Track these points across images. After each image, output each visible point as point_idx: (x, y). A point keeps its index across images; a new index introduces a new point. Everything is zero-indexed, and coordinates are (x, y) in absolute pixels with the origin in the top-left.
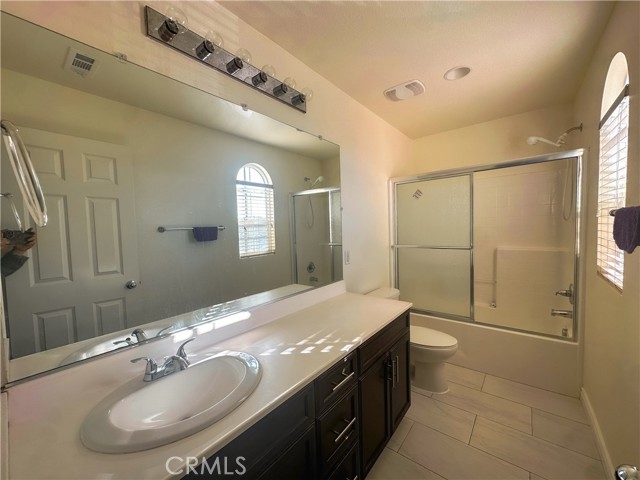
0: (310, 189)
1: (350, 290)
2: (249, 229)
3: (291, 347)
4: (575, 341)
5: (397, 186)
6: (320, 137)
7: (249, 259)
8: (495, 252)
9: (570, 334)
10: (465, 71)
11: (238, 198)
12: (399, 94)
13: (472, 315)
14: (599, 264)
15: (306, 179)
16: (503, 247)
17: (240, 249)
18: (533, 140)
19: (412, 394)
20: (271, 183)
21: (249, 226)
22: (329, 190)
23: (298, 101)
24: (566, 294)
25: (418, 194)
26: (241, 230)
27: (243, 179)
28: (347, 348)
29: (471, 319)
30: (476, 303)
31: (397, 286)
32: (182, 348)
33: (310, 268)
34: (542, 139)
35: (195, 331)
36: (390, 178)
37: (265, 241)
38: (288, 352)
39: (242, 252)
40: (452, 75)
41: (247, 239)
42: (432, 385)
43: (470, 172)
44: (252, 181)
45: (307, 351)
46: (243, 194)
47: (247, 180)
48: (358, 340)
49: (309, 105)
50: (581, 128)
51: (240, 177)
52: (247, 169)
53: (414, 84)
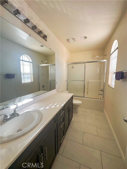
0: (43, 64)
1: (58, 91)
2: (24, 75)
3: (48, 106)
4: (103, 100)
5: (68, 65)
6: (50, 49)
7: (25, 84)
8: (88, 81)
9: (102, 98)
10: (86, 38)
11: (21, 65)
12: (70, 41)
13: (84, 96)
14: (109, 84)
15: (42, 61)
16: (90, 81)
17: (22, 81)
18: (97, 57)
19: (73, 115)
20: (31, 61)
21: (25, 74)
22: (49, 65)
23: (45, 37)
24: (101, 90)
25: (73, 67)
26: (22, 75)
27: (22, 59)
28: (63, 105)
29: (84, 97)
30: (85, 94)
31: (67, 90)
32: (15, 110)
33: (43, 86)
34: (99, 57)
35: (17, 105)
36: (66, 63)
37: (30, 79)
38: (47, 108)
39: (23, 82)
40: (83, 38)
41: (24, 78)
42: (76, 112)
43: (85, 63)
44: (25, 60)
45: (53, 107)
46: (22, 64)
47: (24, 60)
48: (65, 103)
49: (48, 39)
50: (106, 55)
51: (21, 59)
52: (23, 56)
53: (74, 38)
